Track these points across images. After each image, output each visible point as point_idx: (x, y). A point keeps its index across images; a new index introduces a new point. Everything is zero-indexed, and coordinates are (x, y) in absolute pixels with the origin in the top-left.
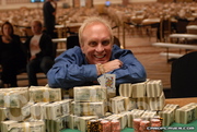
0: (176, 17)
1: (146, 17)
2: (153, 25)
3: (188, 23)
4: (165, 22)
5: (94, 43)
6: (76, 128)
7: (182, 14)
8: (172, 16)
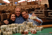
0: (32, 8)
1: (25, 8)
2: (27, 10)
3: (35, 9)
4: (30, 9)
5: (17, 11)
6: (19, 33)
7: (33, 7)
8: (31, 8)
